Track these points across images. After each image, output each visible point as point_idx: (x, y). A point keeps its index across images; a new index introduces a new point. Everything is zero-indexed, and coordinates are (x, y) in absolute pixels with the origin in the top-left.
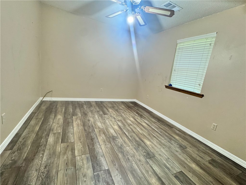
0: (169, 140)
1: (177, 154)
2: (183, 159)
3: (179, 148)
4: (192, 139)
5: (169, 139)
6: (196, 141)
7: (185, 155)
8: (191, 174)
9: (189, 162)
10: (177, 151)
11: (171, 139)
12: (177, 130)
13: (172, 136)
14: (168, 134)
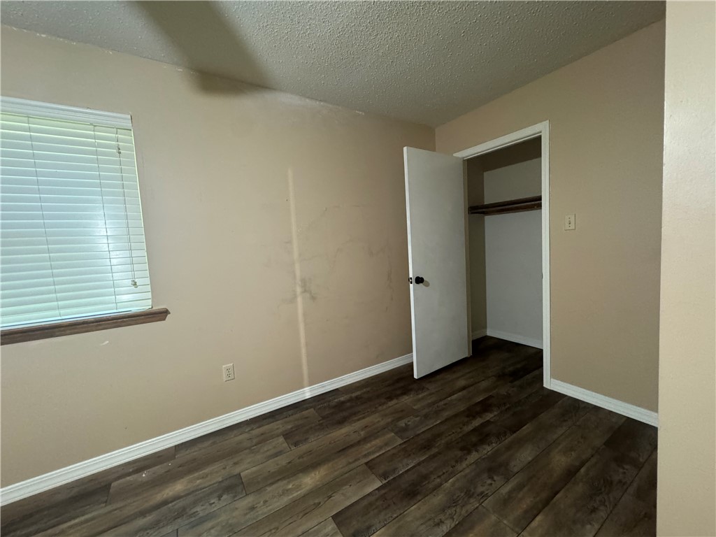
0: (186, 522)
1: (263, 511)
2: (286, 500)
3: (235, 496)
4: (200, 446)
5: (179, 520)
6: (211, 442)
7: (269, 489)
8: (337, 497)
9: (298, 487)
10: (252, 508)
11: (181, 513)
12: (129, 474)
13: (165, 503)
14: (143, 513)
